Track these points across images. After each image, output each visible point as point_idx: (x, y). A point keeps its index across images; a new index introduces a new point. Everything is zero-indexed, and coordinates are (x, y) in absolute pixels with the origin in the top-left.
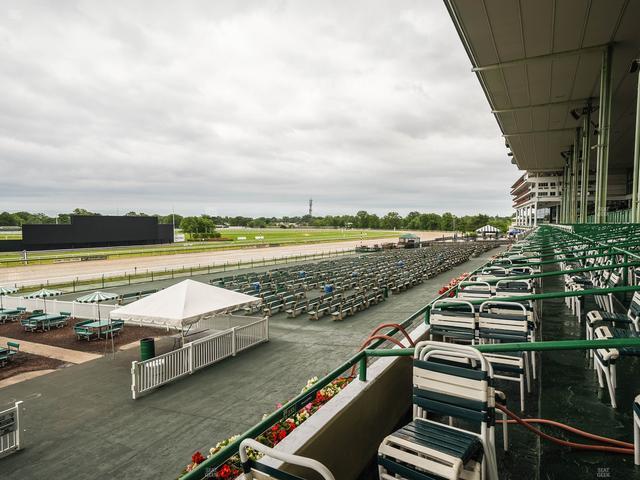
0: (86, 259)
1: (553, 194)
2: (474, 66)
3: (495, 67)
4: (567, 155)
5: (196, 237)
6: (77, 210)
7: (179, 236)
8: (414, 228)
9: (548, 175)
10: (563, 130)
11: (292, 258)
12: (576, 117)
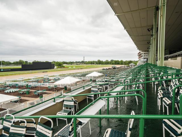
0: (43, 72)
1: (147, 56)
2: (130, 37)
3: (134, 37)
4: (149, 48)
8: (113, 64)
9: (146, 51)
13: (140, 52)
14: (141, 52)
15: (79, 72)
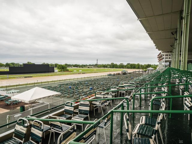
0: (26, 77)
1: (170, 58)
2: (138, 18)
3: (145, 18)
4: (172, 46)
5: (61, 70)
6: (28, 62)
7: (56, 70)
8: (128, 68)
9: (168, 52)
11: (87, 77)
12: (173, 34)
13: (160, 53)
14: (161, 53)
15: (70, 79)
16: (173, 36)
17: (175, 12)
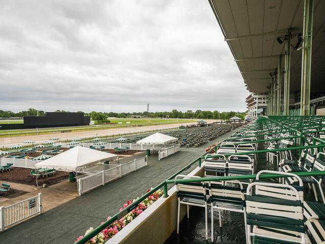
0: (63, 132)
1: (264, 103)
2: (235, 59)
3: (243, 60)
4: (269, 87)
9: (262, 94)
10: (267, 78)
12: (272, 76)
13: (251, 96)
14: (253, 95)
16: (270, 77)
17: (275, 56)
